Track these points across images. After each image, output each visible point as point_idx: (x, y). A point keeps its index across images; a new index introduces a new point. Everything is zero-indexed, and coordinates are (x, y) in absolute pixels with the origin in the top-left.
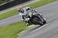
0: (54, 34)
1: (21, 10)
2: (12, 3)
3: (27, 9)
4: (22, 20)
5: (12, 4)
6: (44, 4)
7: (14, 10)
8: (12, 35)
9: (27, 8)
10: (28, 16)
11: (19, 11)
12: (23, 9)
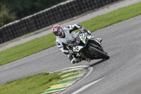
1: (60, 30)
3: (71, 28)
5: (11, 34)
11: (56, 33)
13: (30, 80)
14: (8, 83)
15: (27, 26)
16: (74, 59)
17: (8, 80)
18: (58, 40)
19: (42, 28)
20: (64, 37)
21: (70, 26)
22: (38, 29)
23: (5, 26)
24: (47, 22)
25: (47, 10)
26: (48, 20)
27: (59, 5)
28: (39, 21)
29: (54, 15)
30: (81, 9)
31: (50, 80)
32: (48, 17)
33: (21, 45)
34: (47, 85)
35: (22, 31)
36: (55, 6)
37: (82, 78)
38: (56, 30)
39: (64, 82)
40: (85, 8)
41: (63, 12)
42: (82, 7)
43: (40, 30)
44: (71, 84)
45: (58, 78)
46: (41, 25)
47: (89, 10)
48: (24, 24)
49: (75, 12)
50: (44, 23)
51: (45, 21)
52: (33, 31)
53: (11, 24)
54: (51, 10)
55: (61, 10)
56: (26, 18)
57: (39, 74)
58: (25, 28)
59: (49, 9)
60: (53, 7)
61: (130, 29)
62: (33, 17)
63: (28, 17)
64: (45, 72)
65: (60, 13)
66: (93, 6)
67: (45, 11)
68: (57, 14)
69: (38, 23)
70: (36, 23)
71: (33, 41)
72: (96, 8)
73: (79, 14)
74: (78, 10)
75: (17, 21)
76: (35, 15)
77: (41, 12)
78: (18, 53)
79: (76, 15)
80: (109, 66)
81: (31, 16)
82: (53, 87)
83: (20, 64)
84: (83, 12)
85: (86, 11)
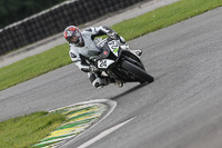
3: (93, 32)
13: (19, 123)
15: (13, 38)
16: (98, 80)
18: (74, 49)
19: (36, 40)
20: (83, 45)
21: (93, 29)
22: (31, 42)
24: (44, 32)
25: (44, 12)
26: (45, 28)
27: (62, 4)
28: (32, 30)
29: (55, 21)
30: (97, 10)
31: (50, 123)
32: (47, 24)
34: (46, 130)
35: (6, 46)
36: (57, 6)
37: (99, 118)
38: (70, 34)
39: (72, 126)
40: (103, 8)
41: (70, 15)
42: (99, 6)
43: (34, 45)
44: (82, 128)
45: (63, 119)
46: (34, 36)
47: (110, 11)
48: (9, 36)
49: (87, 14)
50: (39, 33)
51: (40, 30)
52: (22, 46)
54: (51, 12)
55: (65, 12)
56: (11, 26)
58: (11, 41)
59: (48, 11)
60: (53, 8)
61: (175, 40)
62: (23, 24)
63: (15, 24)
64: (42, 110)
65: (64, 16)
66: (117, 6)
67: (40, 14)
68: (59, 19)
69: (30, 34)
70: (26, 32)
71: (22, 62)
72: (121, 7)
73: (95, 18)
74: (92, 12)
76: (25, 20)
77: (35, 16)
79: (90, 20)
80: (142, 100)
81: (20, 22)
82: (54, 134)
84: (100, 15)
85: (105, 13)
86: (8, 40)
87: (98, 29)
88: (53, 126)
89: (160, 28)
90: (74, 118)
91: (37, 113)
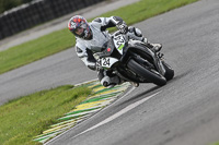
0: (175, 136)
1: (83, 27)
2: (13, 19)
4: (87, 63)
5: (15, 25)
6: (134, 20)
7: (23, 45)
8: (16, 141)
9: (105, 21)
10: (110, 49)
12: (90, 24)
13: (44, 97)
14: (10, 102)
15: (39, 13)
16: (106, 79)
17: (10, 96)
19: (62, 15)
21: (102, 19)
23: (6, 13)
28: (59, 5)
31: (76, 97)
33: (30, 43)
34: (72, 104)
35: (32, 21)
37: (125, 92)
38: (74, 26)
39: (98, 99)
44: (108, 102)
45: (88, 93)
46: (61, 10)
48: (35, 10)
50: (66, 8)
52: (49, 20)
53: (15, 10)
57: (59, 87)
58: (37, 16)
69: (57, 9)
70: (53, 7)
75: (24, 6)
78: (25, 55)
82: (80, 107)
83: (28, 71)
86: (34, 14)
87: (108, 20)
88: (79, 99)
89: (184, 4)
90: (100, 92)
91: (63, 86)
